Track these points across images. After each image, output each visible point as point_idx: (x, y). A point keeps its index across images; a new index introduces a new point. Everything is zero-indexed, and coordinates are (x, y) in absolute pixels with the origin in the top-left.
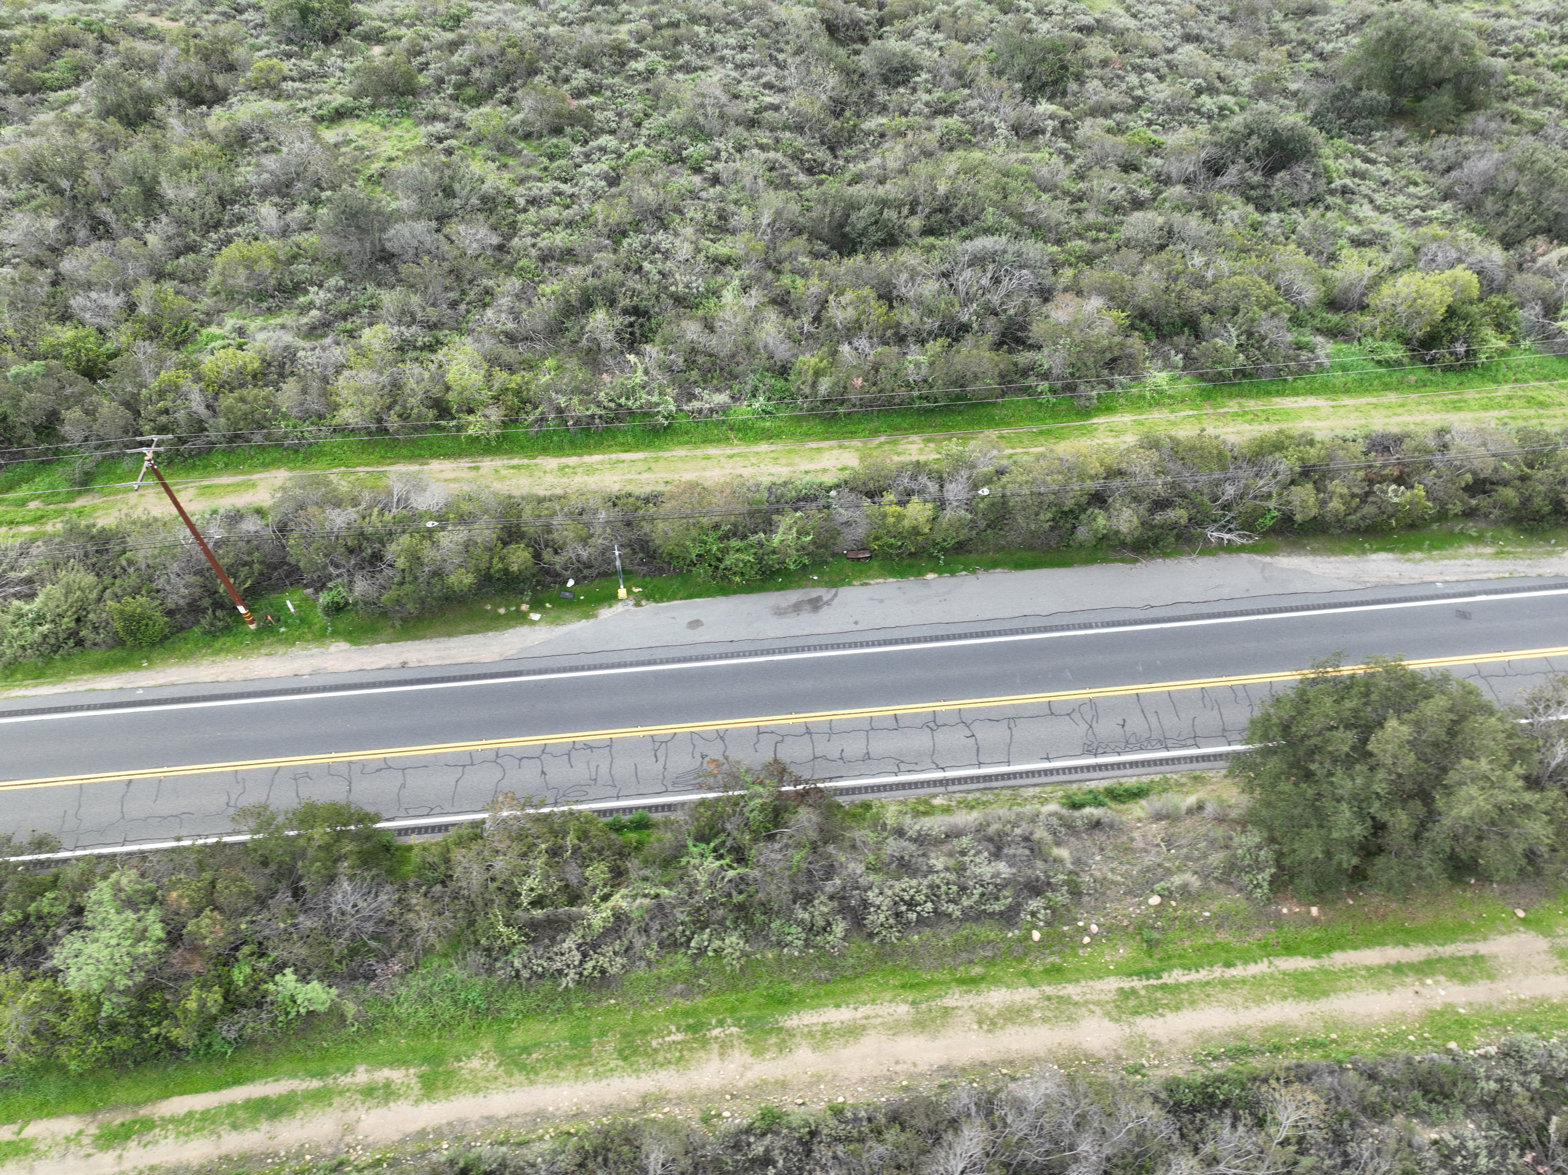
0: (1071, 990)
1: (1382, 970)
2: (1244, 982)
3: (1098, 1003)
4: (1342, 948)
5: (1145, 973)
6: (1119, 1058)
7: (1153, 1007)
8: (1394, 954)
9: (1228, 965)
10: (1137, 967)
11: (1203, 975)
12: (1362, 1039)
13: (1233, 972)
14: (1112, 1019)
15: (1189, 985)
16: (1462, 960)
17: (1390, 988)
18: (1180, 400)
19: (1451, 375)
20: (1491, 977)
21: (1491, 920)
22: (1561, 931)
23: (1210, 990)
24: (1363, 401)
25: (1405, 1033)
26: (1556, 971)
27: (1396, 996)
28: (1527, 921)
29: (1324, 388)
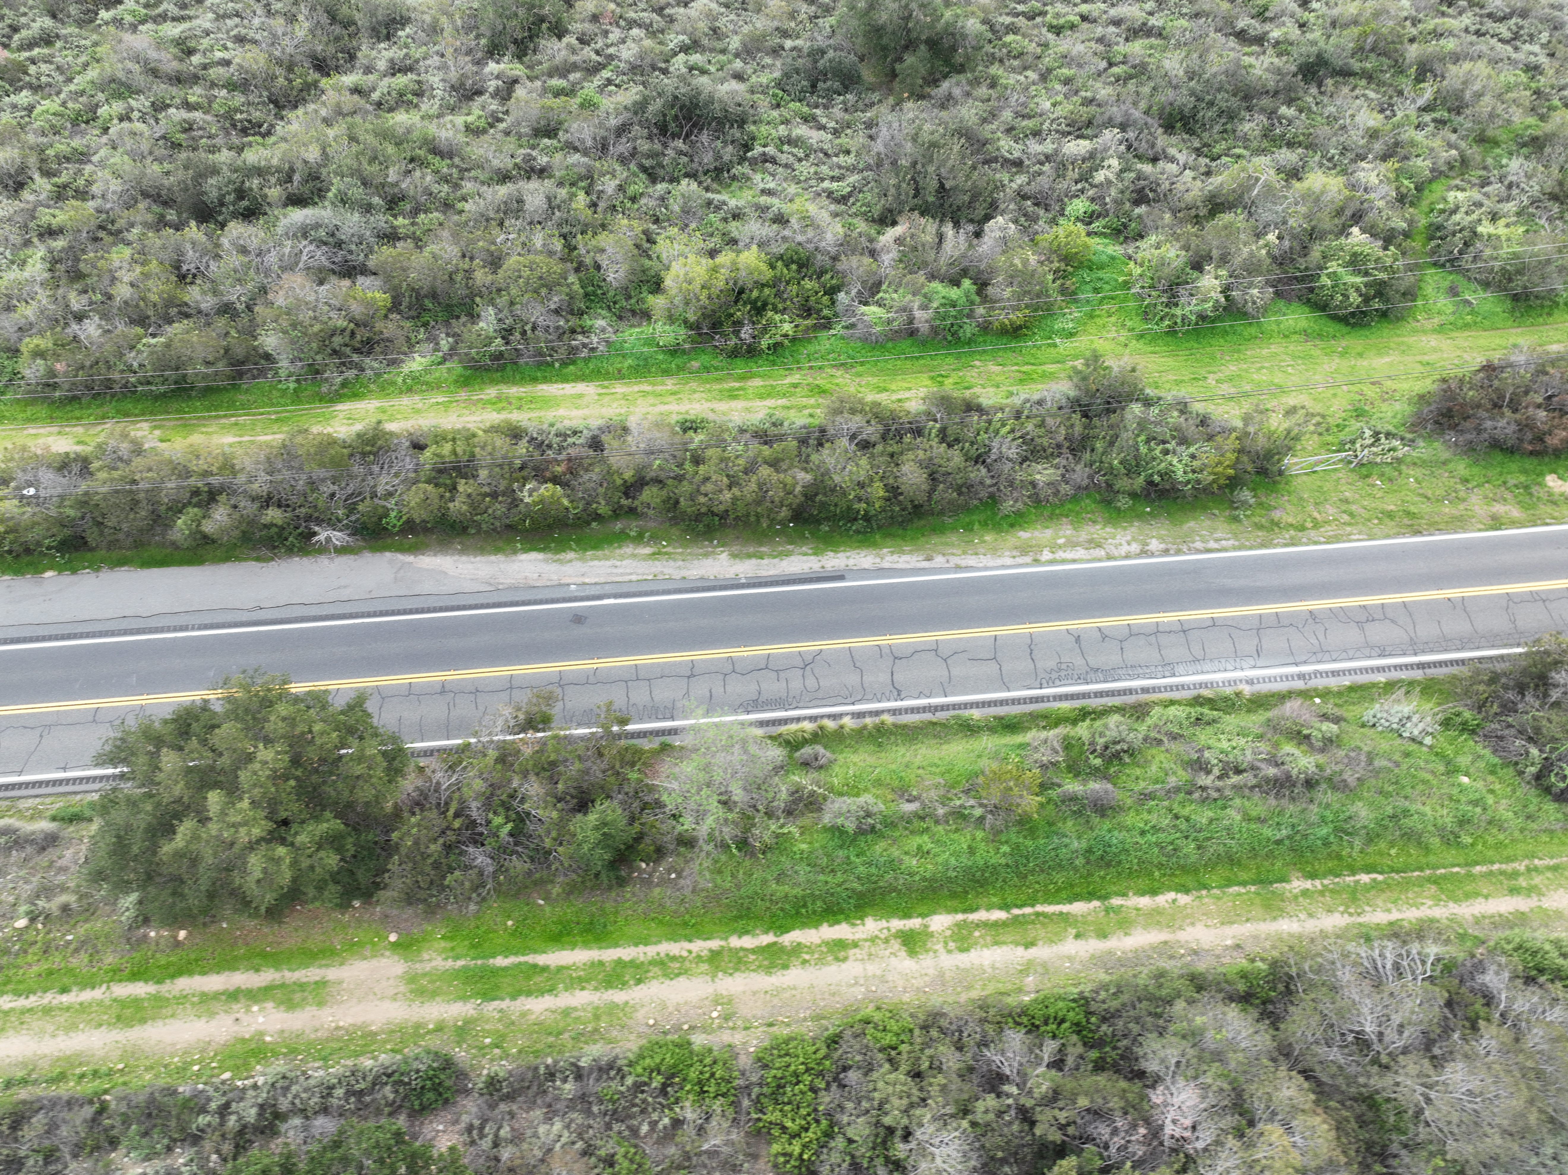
1: (216, 996)
2: (68, 1009)
4: (190, 973)
8: (241, 979)
9: (64, 990)
11: (32, 1001)
12: (148, 1069)
13: (65, 999)
15: (9, 1011)
16: (302, 986)
17: (212, 1014)
18: (435, 386)
19: (739, 362)
20: (321, 1004)
21: (360, 944)
22: (426, 956)
23: (27, 1017)
24: (636, 388)
25: (193, 1063)
26: (394, 998)
27: (213, 1023)
28: (395, 946)
29: (597, 375)
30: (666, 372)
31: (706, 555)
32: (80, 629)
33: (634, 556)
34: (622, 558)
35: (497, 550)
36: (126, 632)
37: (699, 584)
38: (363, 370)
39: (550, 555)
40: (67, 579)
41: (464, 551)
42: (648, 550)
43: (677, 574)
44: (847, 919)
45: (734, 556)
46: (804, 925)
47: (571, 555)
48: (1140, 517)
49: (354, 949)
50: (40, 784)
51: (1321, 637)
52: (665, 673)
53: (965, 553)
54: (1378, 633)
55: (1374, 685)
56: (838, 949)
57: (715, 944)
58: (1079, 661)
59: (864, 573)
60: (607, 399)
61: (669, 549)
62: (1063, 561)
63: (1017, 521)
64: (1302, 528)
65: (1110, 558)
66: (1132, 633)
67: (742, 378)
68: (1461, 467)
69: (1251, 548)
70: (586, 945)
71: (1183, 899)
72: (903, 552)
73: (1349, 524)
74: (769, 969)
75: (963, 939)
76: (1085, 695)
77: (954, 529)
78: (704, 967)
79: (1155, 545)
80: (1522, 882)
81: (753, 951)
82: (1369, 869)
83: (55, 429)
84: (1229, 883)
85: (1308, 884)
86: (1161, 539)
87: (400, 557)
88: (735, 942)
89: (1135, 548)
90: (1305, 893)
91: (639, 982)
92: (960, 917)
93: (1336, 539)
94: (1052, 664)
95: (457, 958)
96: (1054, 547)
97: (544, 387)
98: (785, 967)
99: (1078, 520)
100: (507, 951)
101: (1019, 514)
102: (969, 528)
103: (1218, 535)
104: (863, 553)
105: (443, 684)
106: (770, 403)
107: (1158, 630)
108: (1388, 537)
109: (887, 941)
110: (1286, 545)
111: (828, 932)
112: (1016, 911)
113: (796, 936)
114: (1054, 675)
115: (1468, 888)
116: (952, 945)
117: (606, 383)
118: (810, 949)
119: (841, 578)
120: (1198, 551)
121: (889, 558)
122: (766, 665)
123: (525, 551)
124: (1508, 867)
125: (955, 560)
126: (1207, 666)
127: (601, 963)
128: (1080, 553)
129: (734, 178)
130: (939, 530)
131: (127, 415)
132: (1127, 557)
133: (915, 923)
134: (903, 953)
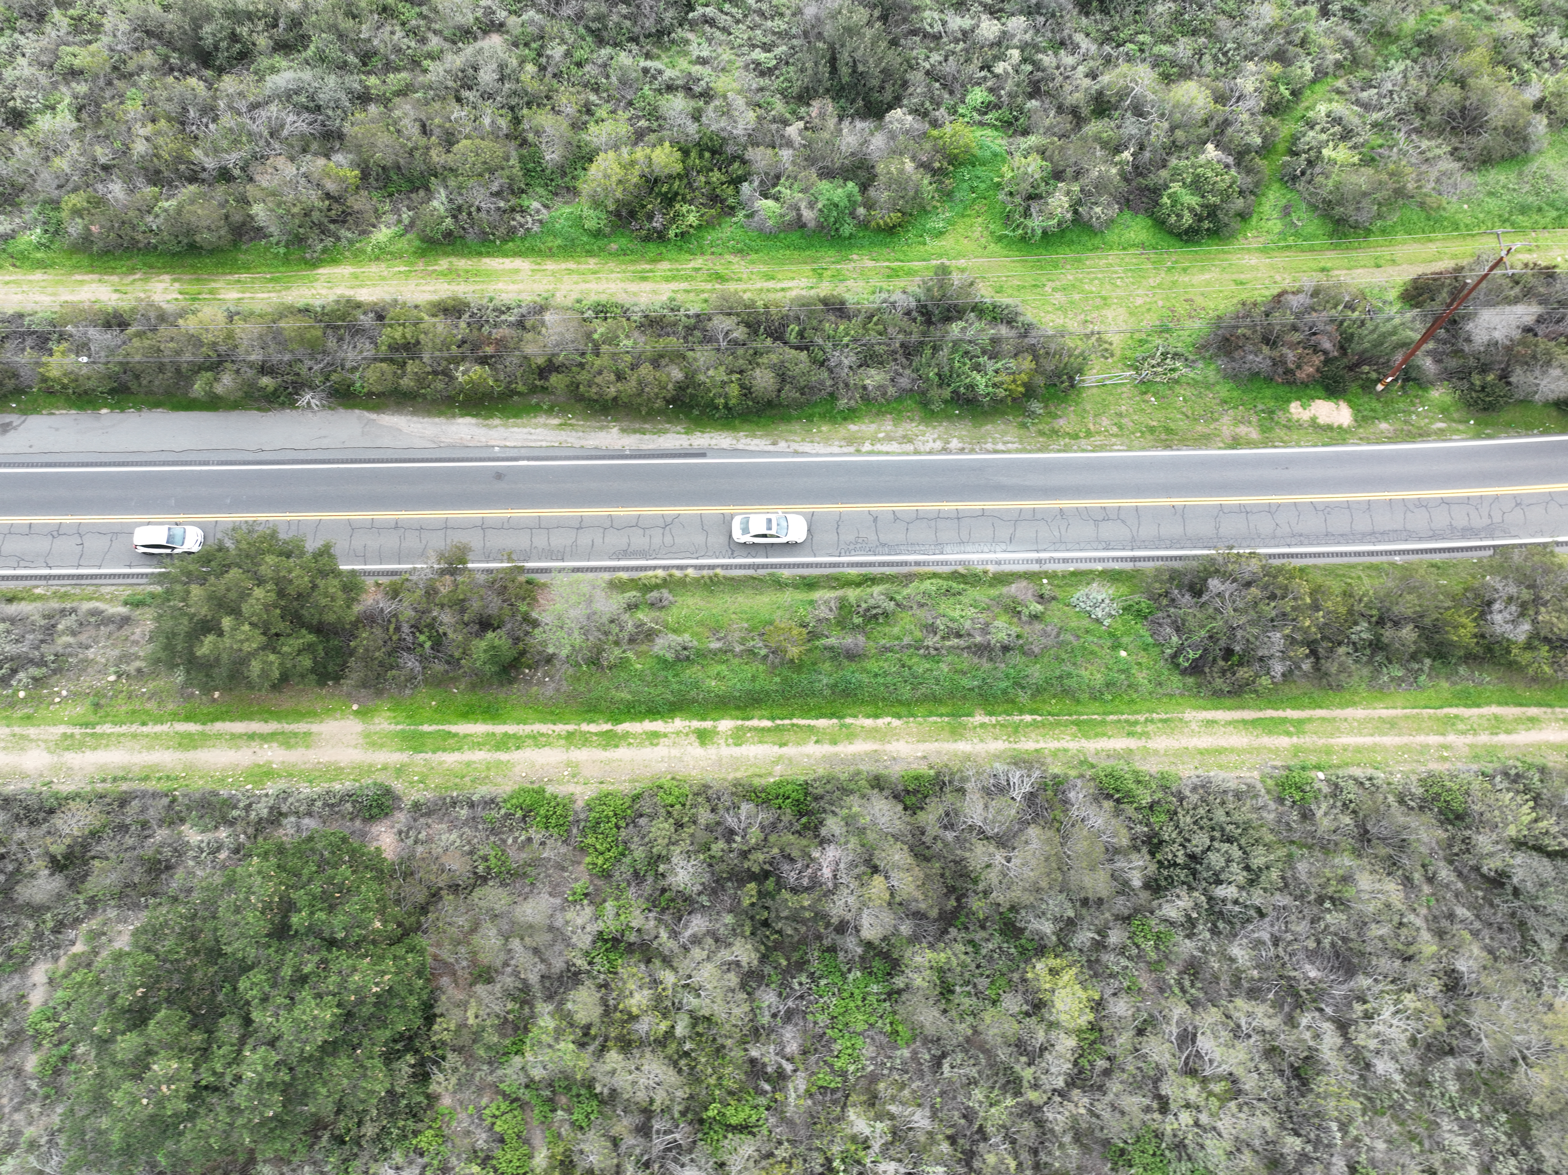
0: (32, 732)
1: (240, 736)
2: (147, 736)
3: (45, 741)
4: (224, 720)
5: (86, 725)
6: (41, 775)
7: (80, 746)
8: (255, 726)
9: (144, 724)
10: (84, 720)
11: (124, 729)
12: (200, 778)
13: (145, 729)
14: (50, 752)
15: (109, 735)
16: (296, 735)
17: (239, 748)
18: (397, 256)
19: (651, 246)
20: (308, 747)
21: (333, 710)
22: (376, 721)
23: (122, 739)
24: (564, 266)
25: (228, 777)
26: (355, 746)
27: (240, 753)
28: (357, 713)
29: (531, 252)
30: (590, 253)
31: (601, 428)
32: (131, 459)
33: (545, 425)
34: (536, 426)
35: (440, 414)
36: (164, 463)
37: (593, 453)
38: (338, 239)
39: (480, 421)
40: (117, 416)
41: (414, 413)
42: (556, 421)
43: (577, 443)
44: (662, 717)
45: (623, 430)
46: (632, 720)
47: (497, 421)
48: (949, 417)
49: (329, 712)
50: (113, 576)
51: (1063, 531)
52: (560, 525)
53: (803, 440)
54: (1108, 530)
55: (1091, 572)
56: (654, 737)
57: (571, 727)
58: (873, 537)
59: (722, 452)
60: (538, 277)
61: (573, 421)
62: (879, 453)
63: (850, 415)
64: (1076, 437)
65: (917, 452)
66: (918, 517)
67: (653, 261)
68: (1224, 390)
69: (1030, 452)
70: (484, 721)
71: (896, 722)
72: (755, 436)
73: (1116, 436)
74: (605, 747)
75: (739, 737)
76: (871, 564)
77: (799, 419)
78: (562, 742)
79: (955, 444)
80: (1139, 729)
81: (596, 734)
82: (1032, 712)
83: (95, 277)
84: (931, 714)
85: (986, 719)
86: (961, 438)
87: (366, 414)
88: (585, 727)
89: (939, 445)
90: (983, 725)
91: (518, 748)
92: (740, 722)
93: (1101, 448)
94: (851, 538)
95: (397, 724)
96: (874, 440)
97: (486, 260)
98: (616, 746)
99: (899, 416)
100: (431, 722)
101: (851, 410)
102: (810, 419)
103: (1008, 438)
104: (724, 434)
105: (397, 522)
106: (674, 286)
107: (939, 516)
108: (1143, 449)
109: (687, 735)
110: (1059, 451)
111: (649, 725)
112: (779, 722)
113: (627, 727)
114: (852, 547)
115: (1099, 730)
116: (730, 741)
117: (539, 260)
118: (634, 736)
119: (703, 455)
120: (988, 452)
121: (743, 441)
122: (637, 524)
123: (462, 416)
124: (1132, 718)
125: (795, 446)
126: (969, 548)
127: (494, 734)
128: (894, 447)
129: (673, 42)
130: (786, 419)
131: (151, 267)
132: (930, 453)
133: (708, 724)
134: (697, 744)
